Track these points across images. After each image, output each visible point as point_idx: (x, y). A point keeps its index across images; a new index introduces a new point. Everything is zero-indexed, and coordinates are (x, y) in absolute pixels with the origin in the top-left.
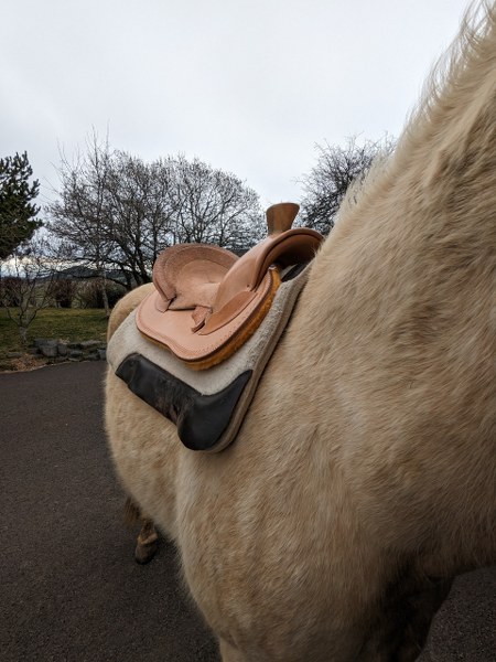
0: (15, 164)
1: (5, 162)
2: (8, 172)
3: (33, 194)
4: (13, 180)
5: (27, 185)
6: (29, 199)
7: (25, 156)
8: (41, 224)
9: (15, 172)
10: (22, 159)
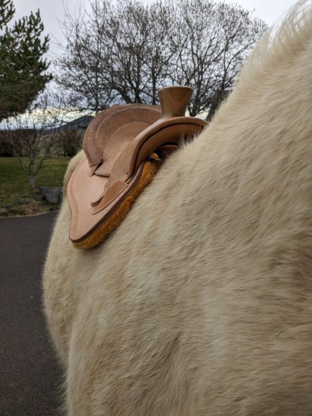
0: (30, 23)
1: (22, 22)
2: (24, 31)
3: (45, 49)
4: (29, 38)
5: (39, 41)
6: (41, 55)
7: (38, 14)
8: (51, 77)
9: (30, 30)
10: (36, 17)
